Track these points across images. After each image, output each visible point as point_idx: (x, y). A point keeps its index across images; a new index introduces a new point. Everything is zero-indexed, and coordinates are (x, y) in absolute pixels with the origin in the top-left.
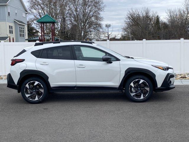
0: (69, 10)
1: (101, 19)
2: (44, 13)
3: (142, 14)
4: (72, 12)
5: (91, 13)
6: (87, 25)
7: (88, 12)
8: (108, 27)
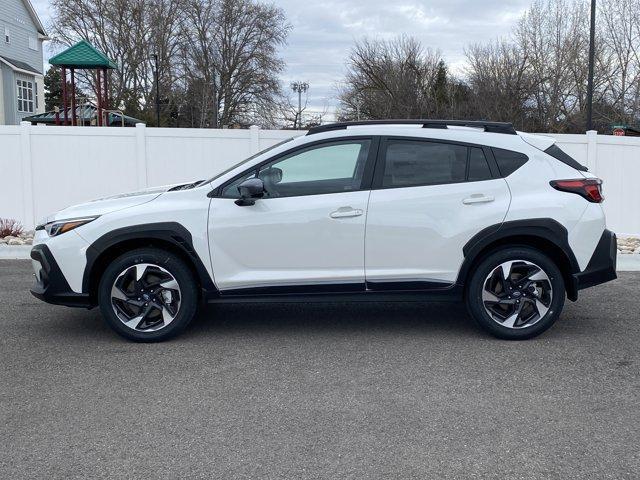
0: (179, 35)
1: (276, 65)
2: (103, 40)
3: (397, 56)
4: (190, 39)
6: (234, 82)
7: (239, 43)
8: (300, 92)
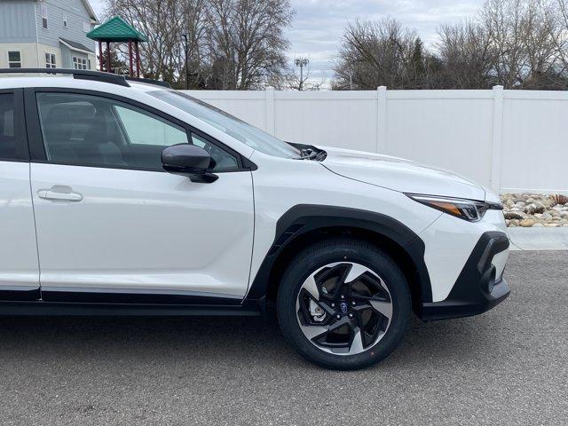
0: (205, 21)
1: (284, 44)
2: (145, 26)
3: (381, 34)
4: (214, 24)
5: (260, 30)
6: (250, 59)
7: (253, 26)
8: (301, 66)
